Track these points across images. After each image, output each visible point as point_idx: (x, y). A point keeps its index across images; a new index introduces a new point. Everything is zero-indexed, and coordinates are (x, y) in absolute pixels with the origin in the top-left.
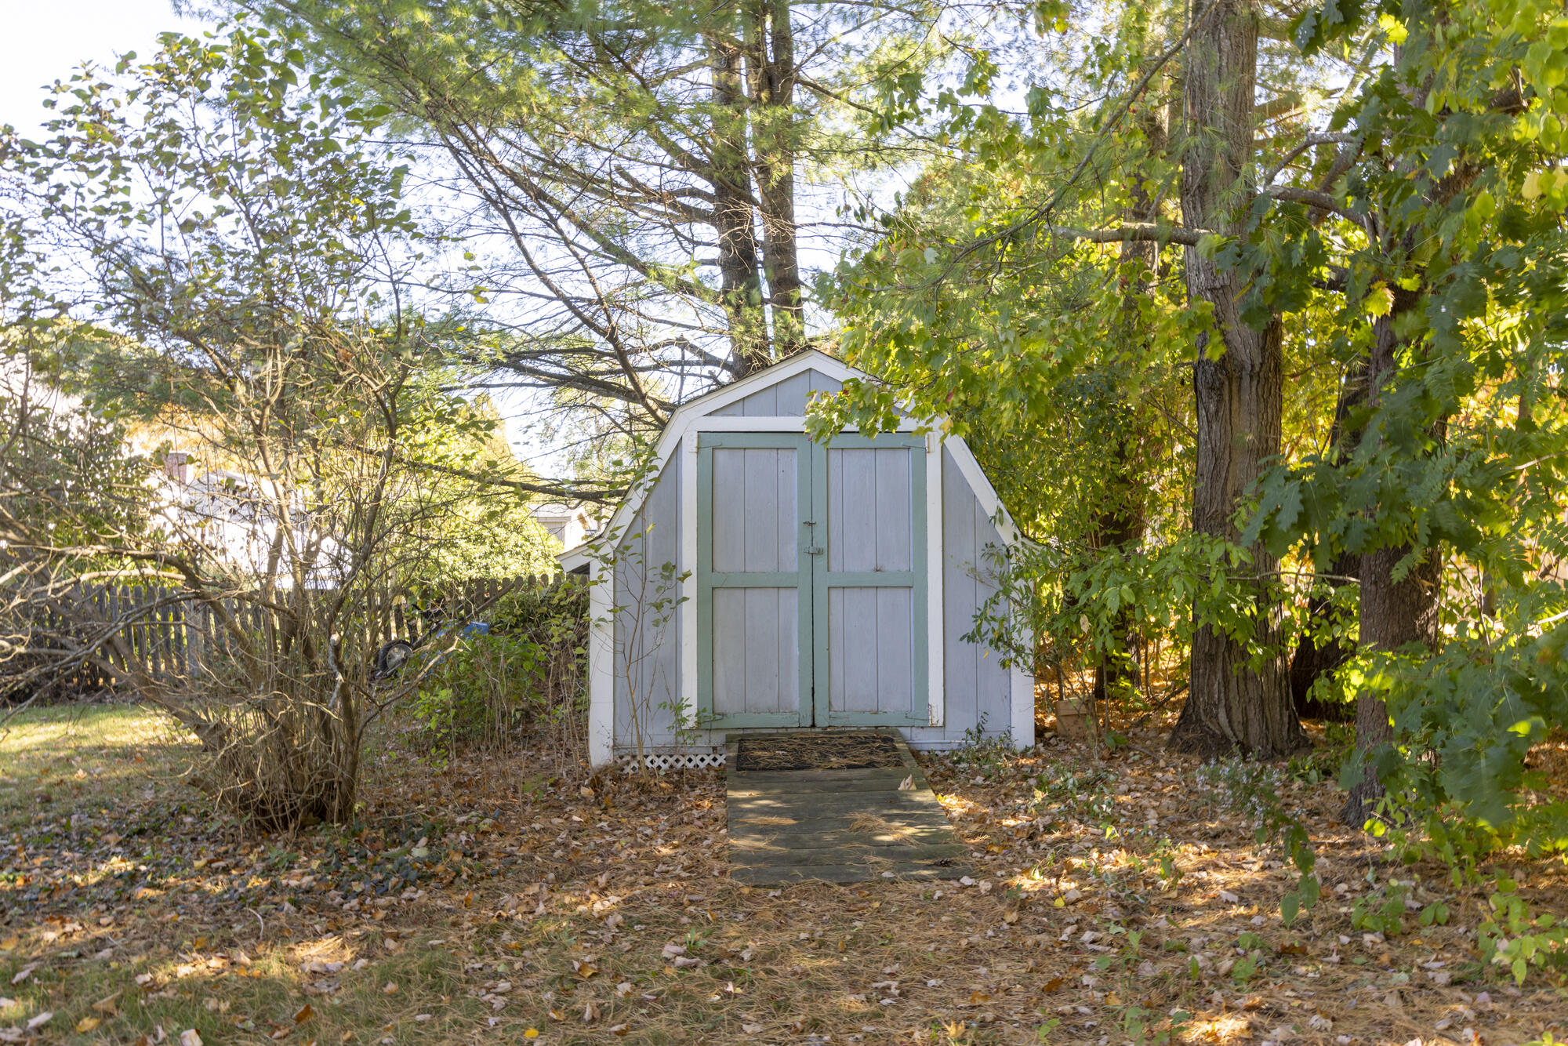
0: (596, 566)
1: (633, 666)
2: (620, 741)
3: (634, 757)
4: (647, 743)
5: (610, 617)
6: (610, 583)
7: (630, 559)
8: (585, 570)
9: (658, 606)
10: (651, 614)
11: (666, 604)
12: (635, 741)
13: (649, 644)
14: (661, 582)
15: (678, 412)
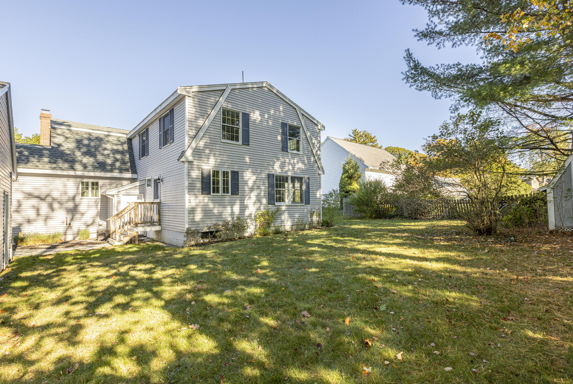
0: (548, 190)
1: (560, 210)
2: (557, 225)
3: (561, 228)
4: (564, 225)
5: (552, 199)
6: (553, 193)
7: (559, 188)
8: (545, 191)
9: (566, 197)
10: (564, 199)
11: (568, 197)
12: (561, 225)
13: (564, 205)
14: (567, 192)
15: (569, 157)
